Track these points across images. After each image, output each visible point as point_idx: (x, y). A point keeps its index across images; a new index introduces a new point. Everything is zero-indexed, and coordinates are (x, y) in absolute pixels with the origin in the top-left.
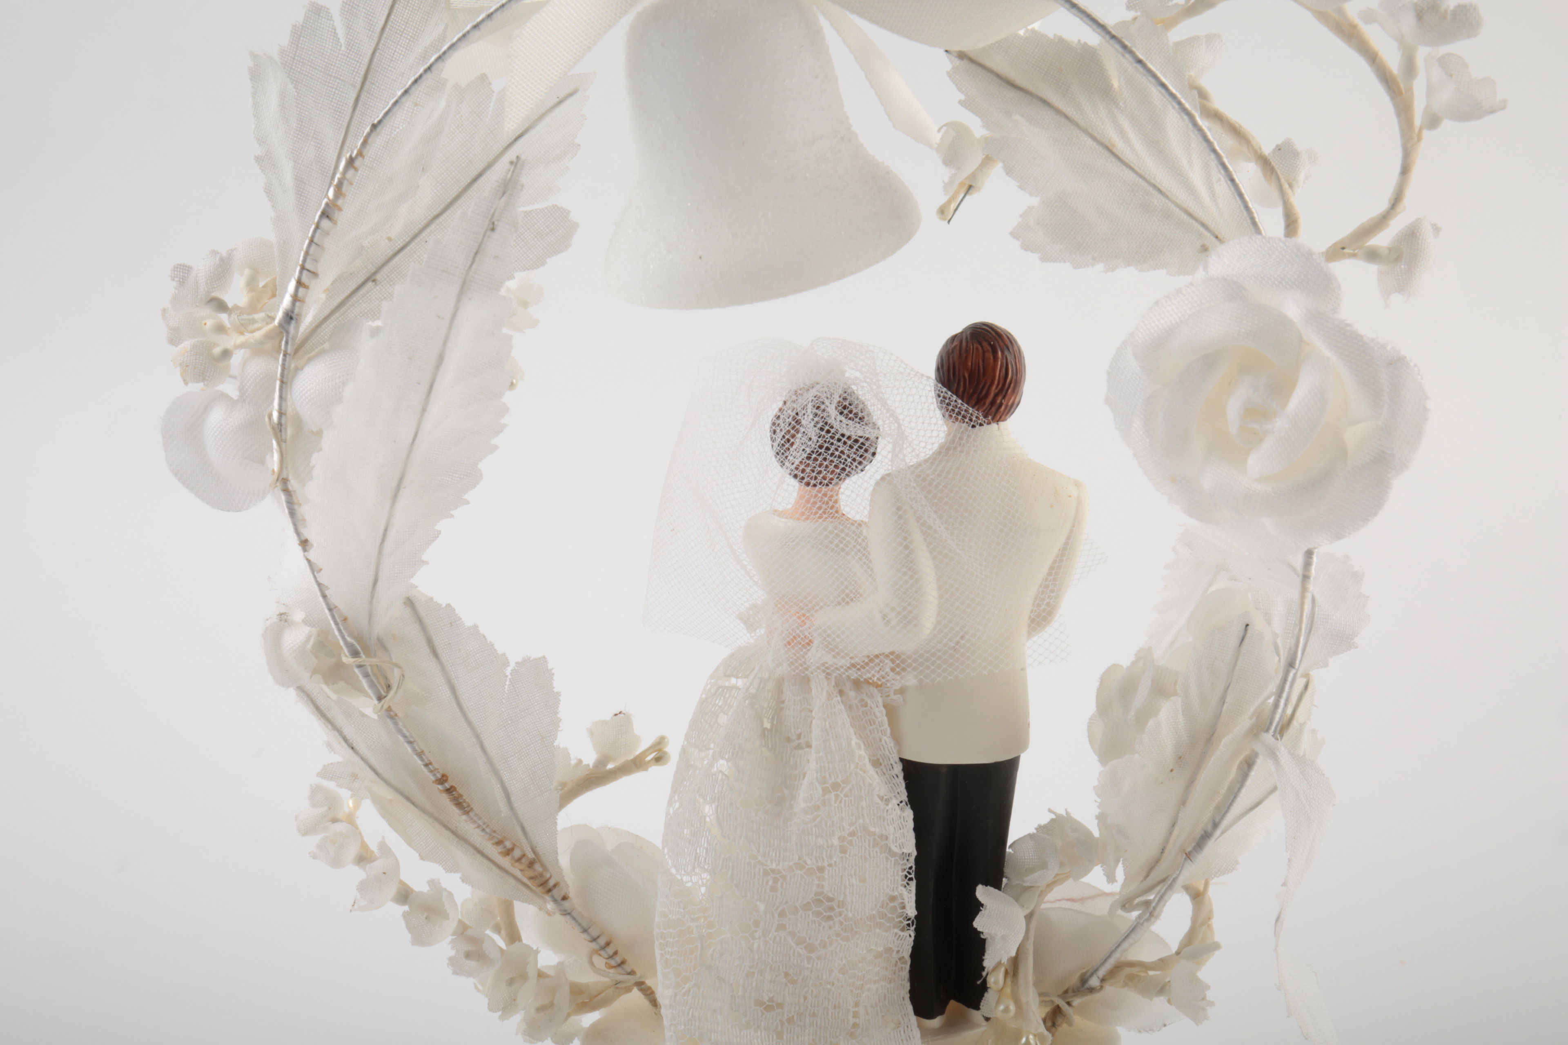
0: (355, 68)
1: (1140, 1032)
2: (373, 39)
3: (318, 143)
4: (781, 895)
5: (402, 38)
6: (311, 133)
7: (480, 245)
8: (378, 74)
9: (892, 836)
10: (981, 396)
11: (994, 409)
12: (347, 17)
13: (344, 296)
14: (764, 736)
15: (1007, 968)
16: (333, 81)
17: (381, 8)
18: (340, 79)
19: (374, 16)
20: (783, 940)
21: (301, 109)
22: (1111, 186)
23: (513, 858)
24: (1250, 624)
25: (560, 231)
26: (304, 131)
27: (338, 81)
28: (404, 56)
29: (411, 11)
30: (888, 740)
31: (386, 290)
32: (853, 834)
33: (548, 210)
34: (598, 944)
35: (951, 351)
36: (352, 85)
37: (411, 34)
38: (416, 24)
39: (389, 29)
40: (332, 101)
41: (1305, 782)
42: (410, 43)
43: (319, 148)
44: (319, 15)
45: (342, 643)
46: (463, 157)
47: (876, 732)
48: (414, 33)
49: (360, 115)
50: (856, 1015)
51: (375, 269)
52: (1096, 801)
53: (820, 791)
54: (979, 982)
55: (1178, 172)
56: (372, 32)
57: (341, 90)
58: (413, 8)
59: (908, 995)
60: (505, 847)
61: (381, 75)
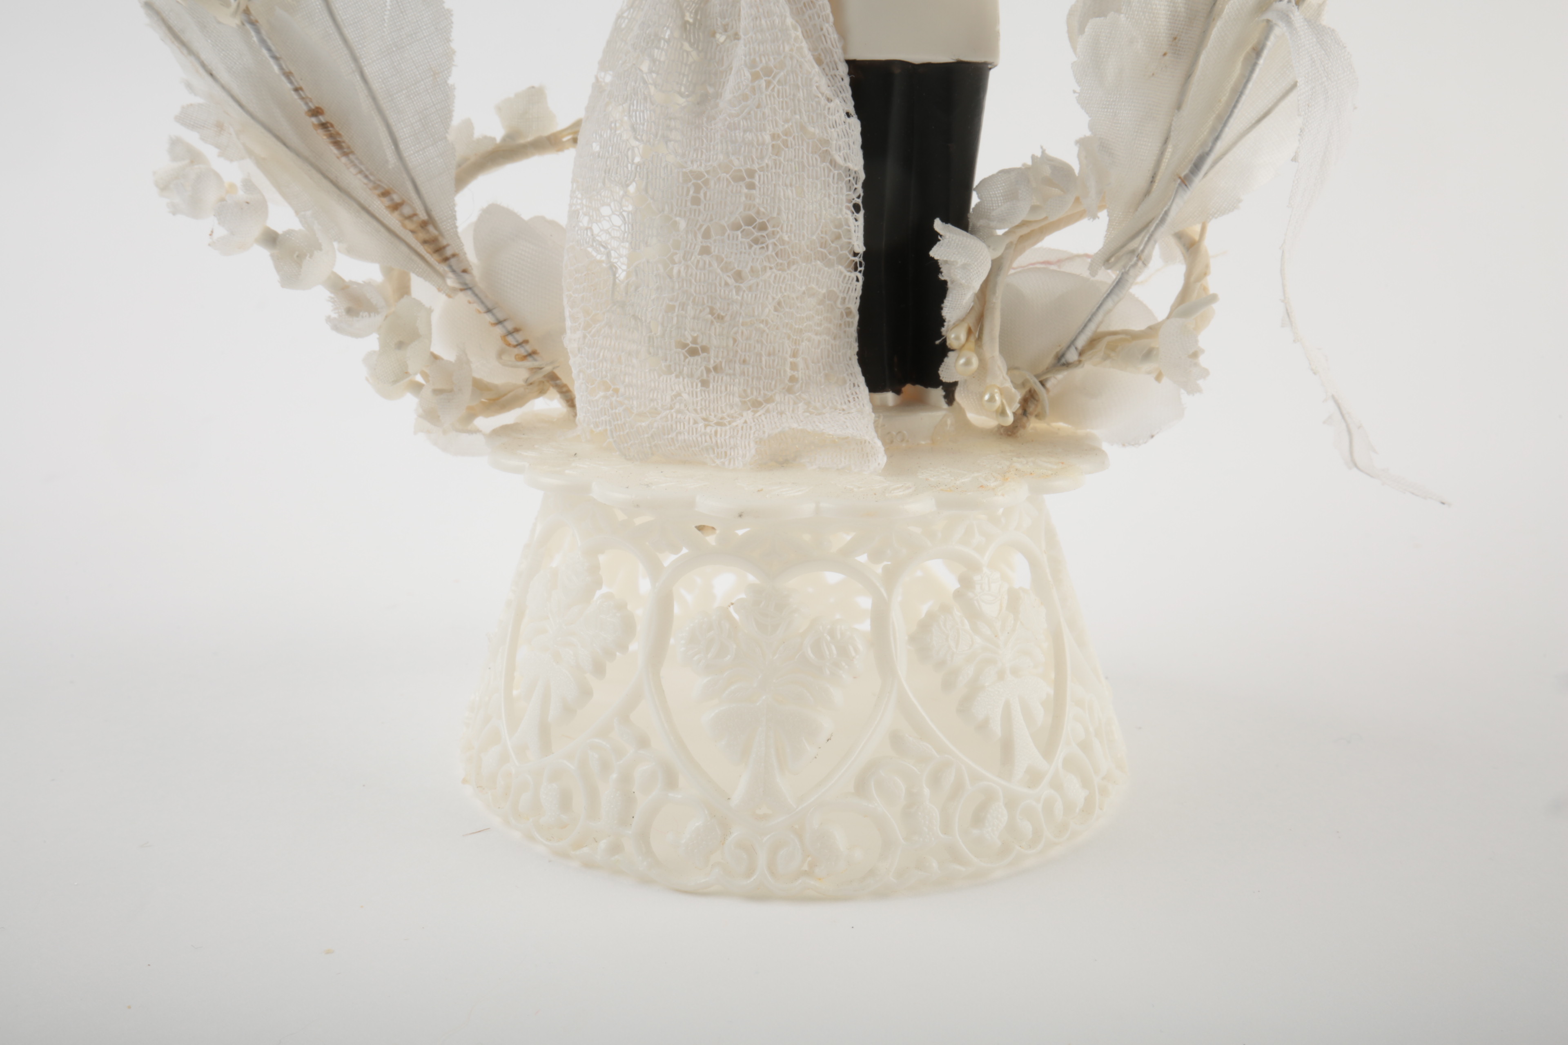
1: (1124, 445)
4: (705, 210)
9: (834, 142)
14: (686, 28)
15: (971, 325)
20: (707, 266)
23: (402, 215)
30: (830, 30)
32: (787, 133)
34: (504, 327)
41: (1323, 52)
47: (816, 17)
50: (794, 366)
52: (1074, 92)
53: (748, 75)
54: (938, 342)
59: (856, 357)
60: (392, 200)
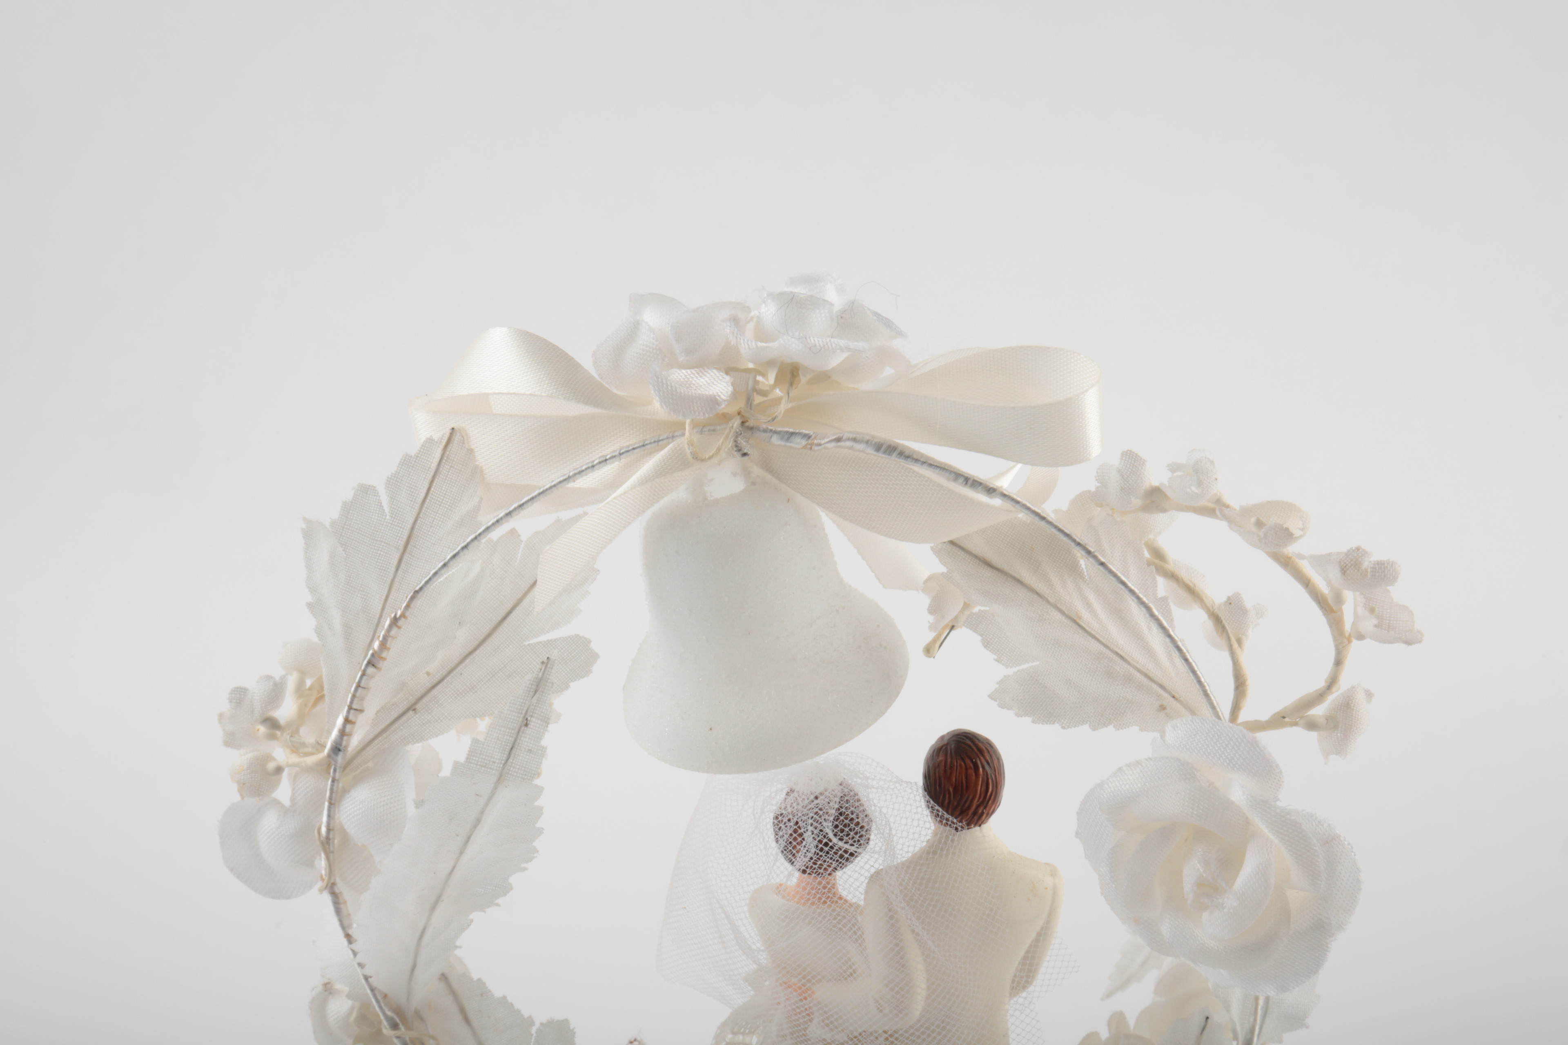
0: (398, 533)
2: (414, 509)
3: (364, 595)
5: (441, 507)
6: (358, 586)
7: (515, 741)
8: (419, 538)
10: (964, 808)
11: (976, 818)
12: (392, 490)
13: (387, 723)
16: (378, 544)
17: (422, 481)
18: (385, 543)
19: (416, 488)
21: (349, 567)
22: (1078, 657)
24: (1210, 1017)
25: (582, 658)
26: (352, 585)
27: (383, 544)
28: (442, 522)
29: (449, 484)
31: (424, 717)
33: (571, 639)
35: (937, 765)
36: (395, 548)
37: (448, 504)
38: (453, 495)
39: (430, 500)
40: (377, 562)
42: (448, 511)
43: (365, 599)
44: (367, 493)
45: (382, 1017)
46: (495, 599)
48: (452, 502)
49: (403, 572)
51: (415, 700)
55: (1139, 637)
56: (414, 502)
57: (386, 551)
58: (451, 482)
61: (421, 540)
